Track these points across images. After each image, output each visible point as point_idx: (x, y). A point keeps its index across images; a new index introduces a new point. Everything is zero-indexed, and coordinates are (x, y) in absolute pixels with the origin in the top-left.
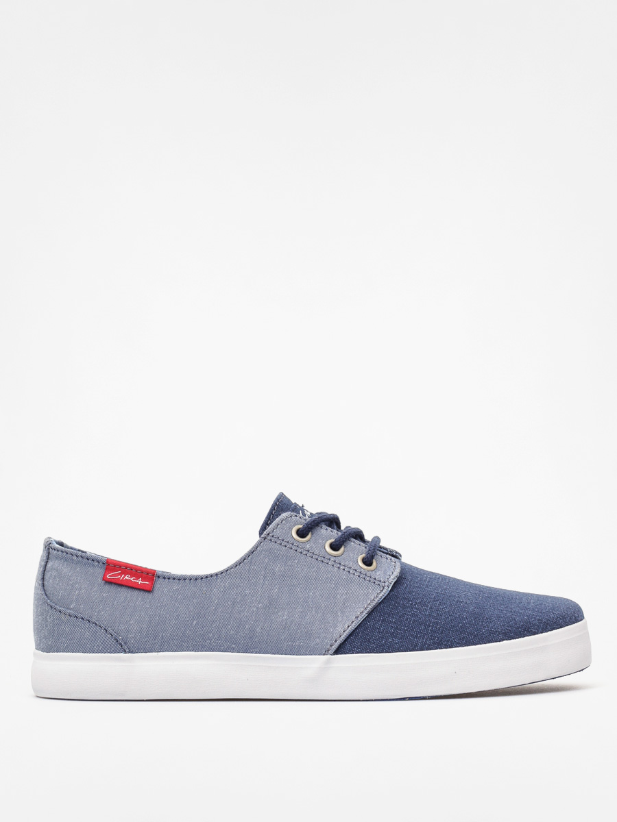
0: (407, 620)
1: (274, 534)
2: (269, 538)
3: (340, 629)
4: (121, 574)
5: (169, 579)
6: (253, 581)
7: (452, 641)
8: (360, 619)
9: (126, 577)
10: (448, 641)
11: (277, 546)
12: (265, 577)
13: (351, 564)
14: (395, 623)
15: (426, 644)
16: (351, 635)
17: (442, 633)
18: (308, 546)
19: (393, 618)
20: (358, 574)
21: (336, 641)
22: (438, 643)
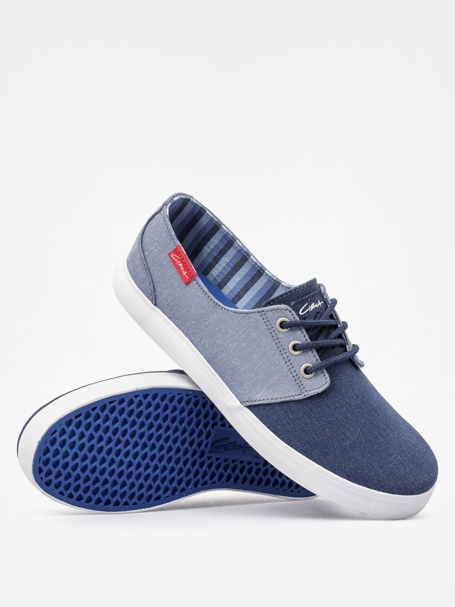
0: (299, 423)
1: (266, 314)
2: (262, 314)
3: (258, 397)
4: (179, 260)
5: (199, 286)
6: (237, 329)
7: (313, 456)
8: (273, 401)
9: (180, 265)
10: (311, 454)
11: (262, 322)
12: (244, 332)
13: (296, 365)
14: (290, 419)
15: (296, 445)
16: (262, 405)
17: (311, 447)
18: (280, 336)
19: (292, 415)
20: (295, 374)
21: (251, 401)
22: (303, 451)
